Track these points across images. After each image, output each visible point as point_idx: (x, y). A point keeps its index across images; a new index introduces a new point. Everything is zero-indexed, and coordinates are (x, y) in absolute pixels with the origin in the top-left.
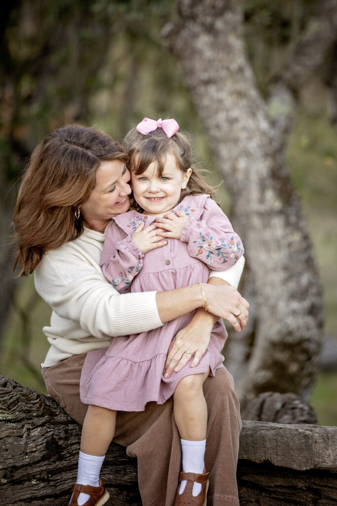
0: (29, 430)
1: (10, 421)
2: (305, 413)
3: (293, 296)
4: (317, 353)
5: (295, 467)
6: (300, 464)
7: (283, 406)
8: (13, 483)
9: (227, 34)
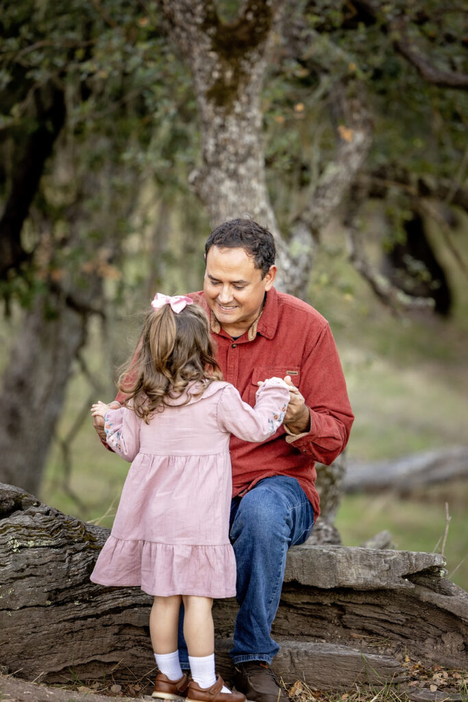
0: (70, 554)
1: (53, 547)
2: (329, 534)
4: (340, 477)
5: (321, 585)
6: (325, 582)
8: (57, 604)
9: (250, 180)
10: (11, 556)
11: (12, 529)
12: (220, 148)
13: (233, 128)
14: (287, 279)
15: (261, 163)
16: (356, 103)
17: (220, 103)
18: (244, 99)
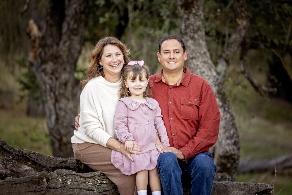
2: (230, 180)
3: (227, 138)
4: (238, 159)
7: (221, 177)
9: (199, 40)
10: (97, 187)
11: (97, 176)
12: (187, 27)
13: (192, 19)
14: (215, 80)
15: (204, 33)
16: (243, 9)
17: (186, 9)
18: (196, 7)
